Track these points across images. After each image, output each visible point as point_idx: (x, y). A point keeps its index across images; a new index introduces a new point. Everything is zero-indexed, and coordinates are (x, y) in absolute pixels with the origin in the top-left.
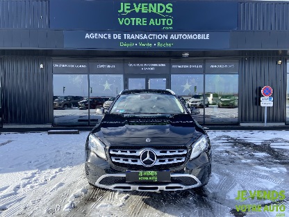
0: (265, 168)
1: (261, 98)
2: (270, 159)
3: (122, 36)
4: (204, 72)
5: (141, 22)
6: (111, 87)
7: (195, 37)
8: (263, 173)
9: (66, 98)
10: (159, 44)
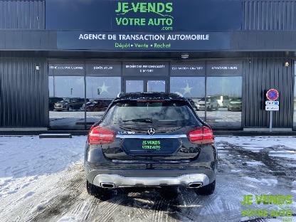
0: (254, 179)
1: (266, 102)
2: (263, 169)
3: (118, 37)
4: (206, 74)
5: (140, 22)
6: (108, 89)
7: (194, 37)
8: (250, 185)
9: (71, 99)
10: (155, 45)
